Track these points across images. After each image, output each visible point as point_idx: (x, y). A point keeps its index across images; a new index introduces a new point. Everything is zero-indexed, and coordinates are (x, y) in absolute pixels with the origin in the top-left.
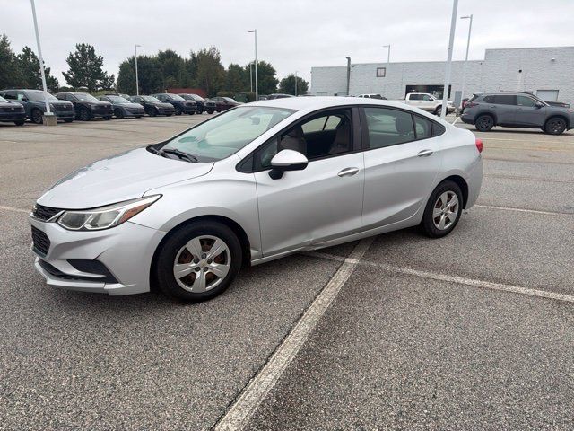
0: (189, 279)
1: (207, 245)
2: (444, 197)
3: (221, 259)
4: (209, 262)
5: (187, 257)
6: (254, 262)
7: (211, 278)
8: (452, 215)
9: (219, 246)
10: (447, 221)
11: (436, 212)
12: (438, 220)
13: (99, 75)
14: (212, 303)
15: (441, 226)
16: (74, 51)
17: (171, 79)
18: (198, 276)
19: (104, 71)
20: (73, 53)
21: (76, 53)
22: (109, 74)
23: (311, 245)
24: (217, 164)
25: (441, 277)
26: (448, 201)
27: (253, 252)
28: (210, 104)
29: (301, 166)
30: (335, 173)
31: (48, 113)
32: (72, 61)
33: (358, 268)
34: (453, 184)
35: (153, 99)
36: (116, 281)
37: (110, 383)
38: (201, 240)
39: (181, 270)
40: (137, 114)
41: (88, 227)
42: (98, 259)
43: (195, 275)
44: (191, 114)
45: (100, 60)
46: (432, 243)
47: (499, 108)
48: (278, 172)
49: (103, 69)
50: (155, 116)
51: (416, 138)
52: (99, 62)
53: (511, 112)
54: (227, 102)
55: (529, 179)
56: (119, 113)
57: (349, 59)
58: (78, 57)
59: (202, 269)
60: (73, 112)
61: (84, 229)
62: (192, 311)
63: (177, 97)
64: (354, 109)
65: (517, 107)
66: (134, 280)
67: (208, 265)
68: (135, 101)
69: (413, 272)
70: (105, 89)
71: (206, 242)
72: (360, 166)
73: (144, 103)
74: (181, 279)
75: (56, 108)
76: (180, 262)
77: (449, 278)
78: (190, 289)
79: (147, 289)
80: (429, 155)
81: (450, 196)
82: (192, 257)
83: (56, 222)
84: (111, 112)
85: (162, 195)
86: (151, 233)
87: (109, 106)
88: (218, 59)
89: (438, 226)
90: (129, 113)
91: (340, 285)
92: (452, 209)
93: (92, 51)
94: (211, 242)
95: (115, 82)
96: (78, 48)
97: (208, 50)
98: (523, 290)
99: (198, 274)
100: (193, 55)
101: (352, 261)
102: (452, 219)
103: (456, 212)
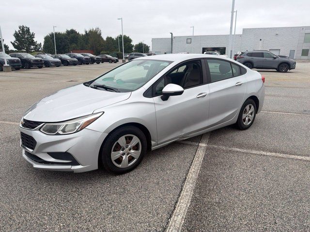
0: (119, 160)
1: (129, 140)
2: (247, 107)
3: (136, 148)
4: (130, 150)
5: (118, 148)
6: (153, 148)
7: (131, 159)
8: (251, 117)
9: (135, 140)
10: (249, 120)
11: (244, 116)
12: (244, 120)
13: (33, 43)
14: (132, 173)
15: (247, 123)
16: (18, 30)
17: (74, 45)
18: (124, 158)
19: (35, 41)
20: (17, 31)
21: (19, 31)
22: (38, 43)
23: (183, 137)
24: (133, 93)
25: (254, 152)
26: (249, 110)
27: (153, 143)
28: (98, 58)
29: (180, 93)
30: (195, 96)
31: (6, 64)
32: (16, 35)
33: (207, 149)
34: (252, 100)
35: (66, 56)
36: (78, 164)
37: (85, 227)
38: (126, 138)
39: (115, 155)
40: (57, 65)
41: (61, 132)
42: (69, 152)
43: (122, 157)
44: (88, 64)
45: (33, 35)
46: (242, 133)
47: (255, 59)
48: (166, 97)
49: (35, 40)
50: (67, 66)
51: (233, 76)
52: (32, 36)
53: (263, 61)
54: (107, 57)
55: (279, 96)
56: (47, 64)
57: (172, 34)
58: (20, 33)
59: (126, 154)
60: (20, 64)
61: (58, 134)
62: (121, 179)
63: (79, 55)
64: (202, 60)
65: (264, 58)
66: (88, 163)
67: (129, 152)
68: (55, 57)
69: (238, 150)
70: (36, 51)
71: (128, 138)
72: (208, 92)
73: (60, 59)
74: (115, 161)
75: (10, 62)
76: (115, 151)
77: (258, 152)
78: (120, 166)
79: (97, 168)
80: (240, 85)
81: (250, 107)
82: (121, 147)
83: (39, 130)
84: (42, 64)
85: (104, 112)
86: (99, 135)
87: (41, 61)
88: (100, 34)
89: (244, 123)
90: (53, 64)
91: (201, 159)
92: (251, 114)
93: (28, 30)
94: (131, 138)
95: (42, 47)
96: (20, 28)
97: (94, 29)
98: (299, 157)
99: (124, 157)
100: (86, 32)
101: (203, 145)
102: (251, 119)
103: (253, 115)
